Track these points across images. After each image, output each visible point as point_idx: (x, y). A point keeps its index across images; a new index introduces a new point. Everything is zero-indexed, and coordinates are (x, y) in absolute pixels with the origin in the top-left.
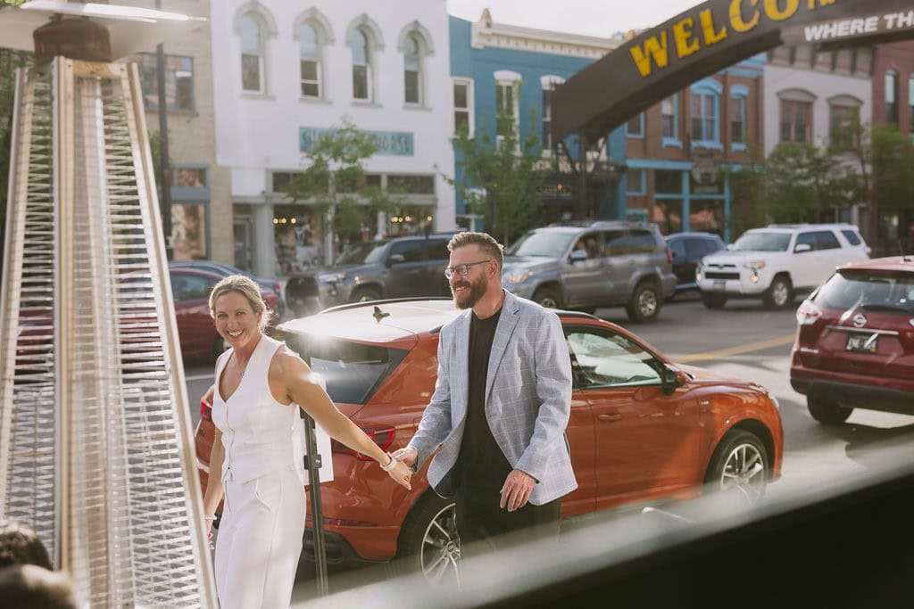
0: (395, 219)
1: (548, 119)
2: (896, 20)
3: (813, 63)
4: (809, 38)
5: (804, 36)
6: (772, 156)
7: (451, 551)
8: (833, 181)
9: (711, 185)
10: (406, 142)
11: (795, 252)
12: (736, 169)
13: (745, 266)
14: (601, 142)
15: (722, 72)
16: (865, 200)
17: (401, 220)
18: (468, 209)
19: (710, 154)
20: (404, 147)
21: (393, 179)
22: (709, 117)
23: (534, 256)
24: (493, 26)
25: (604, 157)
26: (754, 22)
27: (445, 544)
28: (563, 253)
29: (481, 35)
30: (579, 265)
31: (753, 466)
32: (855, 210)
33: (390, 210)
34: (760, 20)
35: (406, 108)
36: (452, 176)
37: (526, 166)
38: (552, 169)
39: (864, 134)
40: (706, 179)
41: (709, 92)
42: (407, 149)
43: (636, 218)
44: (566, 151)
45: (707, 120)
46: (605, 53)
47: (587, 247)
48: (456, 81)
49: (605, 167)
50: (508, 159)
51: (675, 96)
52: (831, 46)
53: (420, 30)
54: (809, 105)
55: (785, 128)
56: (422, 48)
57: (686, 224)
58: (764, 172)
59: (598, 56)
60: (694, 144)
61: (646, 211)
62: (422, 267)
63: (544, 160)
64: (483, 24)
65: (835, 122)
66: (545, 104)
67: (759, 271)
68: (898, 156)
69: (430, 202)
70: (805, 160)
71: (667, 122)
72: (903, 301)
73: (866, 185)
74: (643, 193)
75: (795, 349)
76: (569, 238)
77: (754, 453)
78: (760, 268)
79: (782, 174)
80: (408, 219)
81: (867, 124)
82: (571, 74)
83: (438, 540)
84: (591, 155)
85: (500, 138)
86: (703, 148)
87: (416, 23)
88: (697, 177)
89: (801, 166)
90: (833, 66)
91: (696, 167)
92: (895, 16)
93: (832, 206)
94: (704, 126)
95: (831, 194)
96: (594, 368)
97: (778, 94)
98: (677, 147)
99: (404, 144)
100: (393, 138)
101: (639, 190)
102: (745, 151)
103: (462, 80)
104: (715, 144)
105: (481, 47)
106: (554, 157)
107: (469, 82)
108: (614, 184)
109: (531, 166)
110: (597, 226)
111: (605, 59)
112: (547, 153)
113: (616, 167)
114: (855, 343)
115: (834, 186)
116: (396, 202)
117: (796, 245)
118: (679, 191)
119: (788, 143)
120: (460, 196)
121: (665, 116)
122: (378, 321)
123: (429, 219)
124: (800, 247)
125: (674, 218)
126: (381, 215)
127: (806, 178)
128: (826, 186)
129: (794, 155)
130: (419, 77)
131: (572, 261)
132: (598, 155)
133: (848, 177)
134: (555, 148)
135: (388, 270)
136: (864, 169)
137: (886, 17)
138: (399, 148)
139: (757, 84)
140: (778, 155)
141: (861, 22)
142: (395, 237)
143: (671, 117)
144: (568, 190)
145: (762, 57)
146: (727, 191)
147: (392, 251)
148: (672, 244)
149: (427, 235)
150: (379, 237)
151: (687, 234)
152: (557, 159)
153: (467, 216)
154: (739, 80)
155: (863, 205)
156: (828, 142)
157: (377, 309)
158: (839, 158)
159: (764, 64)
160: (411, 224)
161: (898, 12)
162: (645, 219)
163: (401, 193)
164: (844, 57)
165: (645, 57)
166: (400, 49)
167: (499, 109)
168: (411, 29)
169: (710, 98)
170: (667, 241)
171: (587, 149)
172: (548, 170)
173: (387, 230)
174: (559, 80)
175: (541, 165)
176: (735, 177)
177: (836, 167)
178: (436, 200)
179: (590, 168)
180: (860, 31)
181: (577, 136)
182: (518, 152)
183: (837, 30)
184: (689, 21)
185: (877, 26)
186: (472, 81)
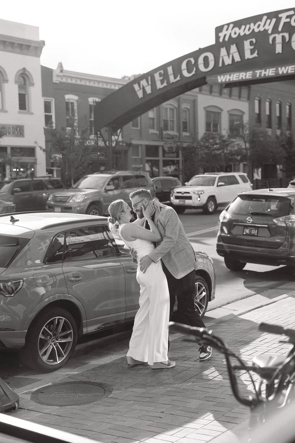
0: (15, 170)
1: (93, 119)
2: (261, 73)
3: (221, 93)
4: (220, 81)
5: (217, 80)
6: (202, 139)
7: (53, 342)
8: (231, 151)
9: (173, 153)
10: (20, 130)
11: (218, 186)
12: (185, 145)
13: (194, 193)
14: (119, 131)
15: (178, 97)
16: (246, 160)
17: (18, 170)
18: (53, 165)
19: (172, 137)
20: (19, 133)
21: (14, 149)
22: (172, 119)
23: (87, 189)
24: (64, 71)
25: (120, 139)
26: (193, 73)
27: (50, 339)
28: (102, 187)
29: (58, 76)
30: (111, 193)
31: (202, 293)
32: (241, 165)
33: (12, 165)
34: (196, 72)
35: (19, 113)
36: (44, 147)
37: (82, 143)
38: (95, 144)
39: (246, 128)
40: (171, 151)
41: (172, 107)
42: (21, 134)
43: (138, 169)
44: (101, 135)
45: (171, 121)
46: (120, 87)
47: (114, 184)
48: (45, 99)
49: (121, 144)
50: (72, 139)
51: (155, 109)
52: (229, 85)
53: (26, 73)
54: (219, 114)
55: (208, 125)
56: (27, 82)
57: (161, 173)
58: (199, 147)
59: (117, 88)
60: (164, 132)
61: (141, 166)
62: (30, 194)
63: (91, 140)
64: (59, 71)
65: (231, 122)
66: (91, 112)
67: (201, 195)
68: (262, 139)
69: (32, 161)
70: (218, 141)
71: (151, 121)
72: (269, 210)
73: (247, 153)
74: (140, 157)
75: (219, 234)
76: (105, 180)
77: (202, 287)
78: (201, 194)
79: (207, 147)
80: (22, 170)
81: (246, 124)
82: (104, 97)
83: (46, 337)
84: (114, 138)
85: (69, 129)
86: (169, 135)
87: (24, 69)
88: (166, 149)
89: (216, 144)
90: (230, 95)
91: (165, 144)
92: (260, 71)
93: (231, 163)
94: (169, 123)
95: (230, 157)
96: (123, 246)
97: (204, 108)
98: (156, 134)
99: (19, 131)
100: (13, 128)
101: (138, 155)
102: (189, 136)
103: (48, 99)
104: (174, 133)
105: (58, 82)
106: (96, 138)
107: (52, 100)
108: (126, 152)
109: (84, 143)
110: (118, 173)
111: (120, 89)
112: (92, 137)
113: (126, 143)
114: (247, 231)
115: (231, 153)
116: (16, 161)
117: (218, 183)
118: (157, 156)
119: (210, 132)
120: (48, 157)
121: (150, 118)
122: (13, 224)
123: (33, 169)
124: (220, 184)
125: (155, 169)
126: (8, 168)
127: (218, 149)
128: (228, 154)
129: (213, 138)
130: (26, 96)
131: (107, 191)
132: (117, 138)
133: (238, 149)
134: (96, 134)
135: (12, 196)
136: (245, 145)
137: (256, 71)
138: (17, 133)
139: (194, 103)
140: (206, 138)
141: (244, 74)
142: (16, 179)
143: (153, 119)
144: (103, 155)
145: (197, 90)
146: (181, 155)
147: (14, 186)
148: (155, 182)
149: (32, 178)
150: (7, 179)
151: (161, 177)
152: (98, 140)
153: (52, 168)
154: (186, 101)
155: (245, 163)
156: (228, 132)
157: (12, 218)
158: (234, 140)
159: (198, 93)
160: (23, 172)
161: (262, 69)
162: (141, 169)
163: (18, 156)
164: (235, 90)
165: (140, 89)
166: (16, 82)
167: (68, 114)
168: (22, 72)
169: (172, 110)
170: (153, 181)
171: (112, 135)
172: (93, 145)
173: (11, 175)
174: (98, 100)
175: (89, 143)
176: (184, 149)
177: (232, 144)
178: (36, 160)
179: (114, 144)
180: (244, 78)
181: (107, 128)
182: (78, 136)
183: (233, 78)
184: (162, 72)
185: (252, 76)
186: (53, 100)
